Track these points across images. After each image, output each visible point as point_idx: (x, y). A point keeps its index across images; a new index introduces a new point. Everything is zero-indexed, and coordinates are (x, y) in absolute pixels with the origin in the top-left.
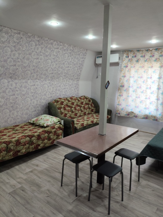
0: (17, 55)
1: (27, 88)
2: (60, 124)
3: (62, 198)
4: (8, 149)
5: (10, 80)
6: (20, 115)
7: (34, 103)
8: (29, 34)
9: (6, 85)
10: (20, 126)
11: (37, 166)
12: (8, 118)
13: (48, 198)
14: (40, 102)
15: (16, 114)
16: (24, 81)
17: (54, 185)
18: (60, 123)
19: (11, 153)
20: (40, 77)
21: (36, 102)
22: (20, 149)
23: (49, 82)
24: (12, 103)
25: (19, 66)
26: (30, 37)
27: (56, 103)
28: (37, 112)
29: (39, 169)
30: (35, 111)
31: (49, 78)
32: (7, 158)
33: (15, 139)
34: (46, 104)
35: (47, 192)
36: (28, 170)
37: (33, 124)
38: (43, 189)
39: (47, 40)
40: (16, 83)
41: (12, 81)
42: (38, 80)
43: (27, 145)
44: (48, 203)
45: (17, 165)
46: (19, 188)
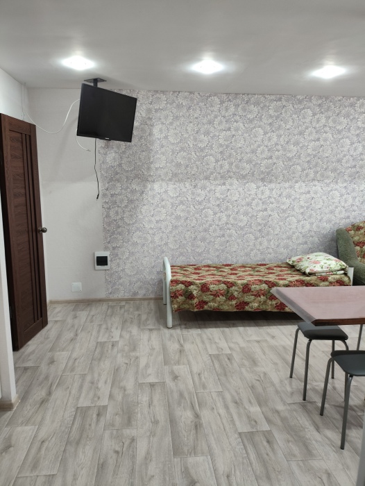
0: (275, 139)
1: (293, 197)
2: (343, 275)
3: (277, 392)
4: (229, 295)
5: (260, 183)
6: (273, 247)
7: (303, 227)
8: (298, 97)
9: (253, 192)
10: (267, 266)
11: (273, 337)
12: (252, 250)
13: (257, 382)
14: (318, 227)
15: (265, 243)
16: (287, 185)
17: (279, 371)
18: (345, 274)
19: (234, 302)
20: (322, 176)
21: (308, 226)
22: (249, 300)
23: (345, 184)
24: (260, 224)
25: (278, 158)
26: (300, 102)
27: (352, 232)
28: (310, 246)
29: (273, 342)
30: (306, 243)
31: (346, 177)
32: (226, 308)
33: (243, 281)
34: (333, 233)
35: (262, 375)
36: (255, 338)
37: (292, 267)
38: (258, 369)
39: (339, 100)
40: (271, 190)
41: (265, 185)
42: (316, 183)
43: (262, 297)
44: (253, 387)
45: (244, 326)
46: (226, 355)
